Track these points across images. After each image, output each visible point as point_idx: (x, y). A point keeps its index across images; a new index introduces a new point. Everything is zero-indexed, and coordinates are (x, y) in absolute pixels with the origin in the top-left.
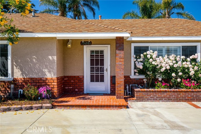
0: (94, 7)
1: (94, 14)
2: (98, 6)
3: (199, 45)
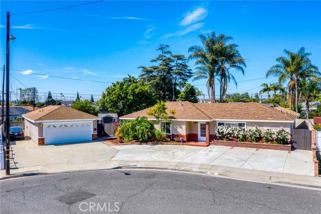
3: (245, 123)
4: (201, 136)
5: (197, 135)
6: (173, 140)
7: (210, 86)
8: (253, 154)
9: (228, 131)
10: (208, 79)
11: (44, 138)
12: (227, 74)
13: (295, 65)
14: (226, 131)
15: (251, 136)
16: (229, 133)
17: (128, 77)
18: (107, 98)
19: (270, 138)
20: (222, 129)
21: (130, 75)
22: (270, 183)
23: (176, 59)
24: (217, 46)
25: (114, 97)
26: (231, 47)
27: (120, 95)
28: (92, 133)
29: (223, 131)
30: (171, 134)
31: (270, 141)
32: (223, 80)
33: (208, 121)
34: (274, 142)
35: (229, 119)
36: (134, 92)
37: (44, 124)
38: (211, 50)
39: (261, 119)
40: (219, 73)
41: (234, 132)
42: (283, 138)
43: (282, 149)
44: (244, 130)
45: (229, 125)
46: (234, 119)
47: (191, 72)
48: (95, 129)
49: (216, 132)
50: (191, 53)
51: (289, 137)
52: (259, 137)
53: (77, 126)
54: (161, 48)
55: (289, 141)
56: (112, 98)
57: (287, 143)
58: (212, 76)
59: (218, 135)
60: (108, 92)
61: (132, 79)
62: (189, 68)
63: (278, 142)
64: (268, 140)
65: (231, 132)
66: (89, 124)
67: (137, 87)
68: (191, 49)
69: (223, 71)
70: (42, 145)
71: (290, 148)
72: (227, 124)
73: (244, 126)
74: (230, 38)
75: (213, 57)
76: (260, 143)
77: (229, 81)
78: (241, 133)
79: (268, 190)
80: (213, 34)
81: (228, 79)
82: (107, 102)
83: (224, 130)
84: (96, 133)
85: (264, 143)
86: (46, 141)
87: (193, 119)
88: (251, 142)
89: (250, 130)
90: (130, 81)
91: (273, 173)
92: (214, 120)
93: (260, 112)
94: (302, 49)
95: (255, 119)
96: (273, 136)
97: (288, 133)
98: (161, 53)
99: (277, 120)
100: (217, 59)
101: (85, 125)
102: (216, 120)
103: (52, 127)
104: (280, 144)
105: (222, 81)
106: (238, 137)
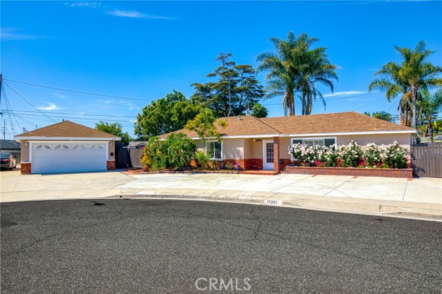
0: (330, 79)
1: (332, 87)
2: (336, 77)
3: (336, 138)
4: (268, 162)
5: (261, 161)
6: (224, 168)
7: (288, 105)
8: (348, 181)
9: (307, 151)
10: (285, 96)
11: (30, 164)
12: (311, 89)
13: (411, 66)
14: (304, 150)
15: (344, 158)
16: (309, 155)
17: (174, 93)
18: (143, 121)
19: (376, 158)
20: (299, 148)
21: (176, 91)
22: (382, 215)
23: (242, 71)
24: (296, 50)
25: (153, 120)
26: (317, 52)
27: (162, 117)
28: (107, 159)
29: (300, 152)
30: (222, 159)
31: (376, 163)
32: (306, 97)
33: (277, 135)
34: (384, 165)
35: (309, 133)
36: (181, 113)
37: (31, 142)
38: (288, 56)
39: (360, 131)
40: (301, 88)
41: (318, 152)
42: (397, 158)
43: (397, 176)
44: (334, 149)
45: (310, 143)
46: (318, 132)
47: (263, 89)
48: (112, 154)
49: (290, 153)
50: (262, 63)
51: (409, 157)
52: (358, 158)
53: (83, 147)
54: (222, 58)
55: (409, 162)
56: (149, 121)
57: (405, 166)
58: (290, 93)
59: (293, 159)
60: (145, 113)
61: (178, 96)
62: (258, 85)
63: (390, 165)
64: (372, 162)
65: (312, 152)
66: (102, 146)
67: (184, 106)
68: (262, 57)
69: (306, 85)
70: (27, 174)
71: (411, 172)
72: (306, 142)
73: (334, 143)
74: (315, 40)
75: (291, 64)
76: (361, 167)
77: (315, 99)
78: (329, 153)
79: (378, 223)
80: (292, 36)
81: (313, 96)
82: (142, 126)
83: (303, 148)
84: (113, 159)
85: (367, 167)
86: (33, 169)
87: (255, 134)
88: (345, 166)
89: (343, 149)
90: (176, 98)
91: (384, 201)
92: (287, 136)
93: (359, 122)
94: (422, 45)
95: (351, 131)
96: (381, 155)
97: (406, 150)
98: (221, 65)
99: (387, 130)
100: (297, 68)
101: (96, 147)
102: (291, 136)
103: (43, 148)
104: (394, 167)
105: (304, 99)
106: (323, 160)
